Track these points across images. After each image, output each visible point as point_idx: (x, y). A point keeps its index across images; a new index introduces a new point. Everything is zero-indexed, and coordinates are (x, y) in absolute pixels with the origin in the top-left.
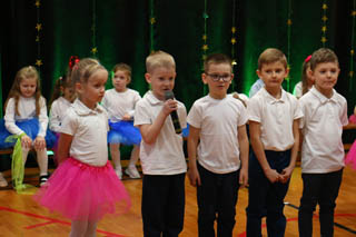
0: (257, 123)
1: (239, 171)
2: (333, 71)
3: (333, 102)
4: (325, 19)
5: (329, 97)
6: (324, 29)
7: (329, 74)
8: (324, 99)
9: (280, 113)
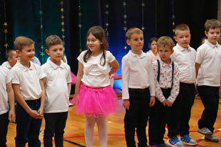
0: (18, 84)
1: (8, 113)
2: (61, 49)
3: (62, 68)
4: (63, 17)
5: (59, 65)
6: (63, 24)
7: (59, 51)
8: (55, 66)
9: (31, 76)
